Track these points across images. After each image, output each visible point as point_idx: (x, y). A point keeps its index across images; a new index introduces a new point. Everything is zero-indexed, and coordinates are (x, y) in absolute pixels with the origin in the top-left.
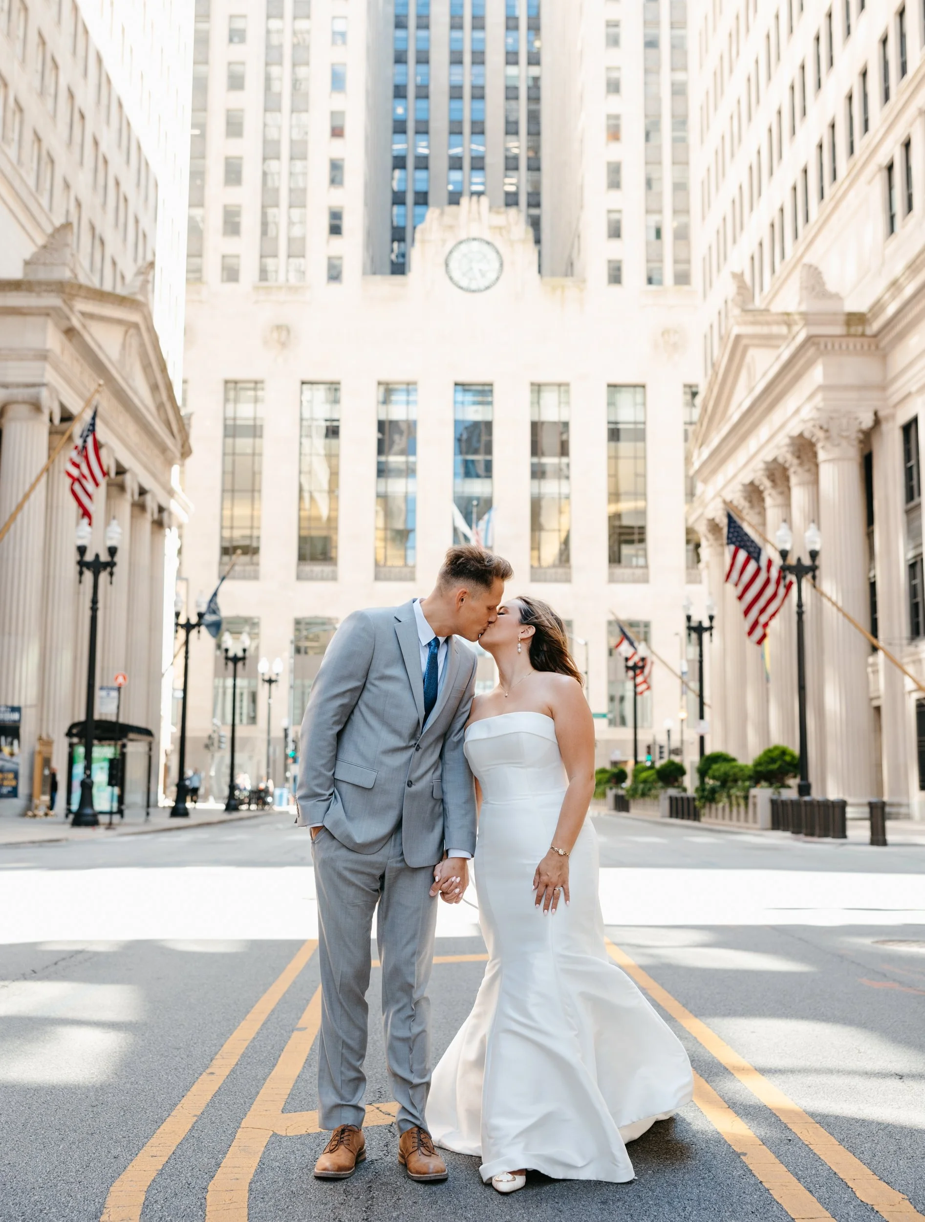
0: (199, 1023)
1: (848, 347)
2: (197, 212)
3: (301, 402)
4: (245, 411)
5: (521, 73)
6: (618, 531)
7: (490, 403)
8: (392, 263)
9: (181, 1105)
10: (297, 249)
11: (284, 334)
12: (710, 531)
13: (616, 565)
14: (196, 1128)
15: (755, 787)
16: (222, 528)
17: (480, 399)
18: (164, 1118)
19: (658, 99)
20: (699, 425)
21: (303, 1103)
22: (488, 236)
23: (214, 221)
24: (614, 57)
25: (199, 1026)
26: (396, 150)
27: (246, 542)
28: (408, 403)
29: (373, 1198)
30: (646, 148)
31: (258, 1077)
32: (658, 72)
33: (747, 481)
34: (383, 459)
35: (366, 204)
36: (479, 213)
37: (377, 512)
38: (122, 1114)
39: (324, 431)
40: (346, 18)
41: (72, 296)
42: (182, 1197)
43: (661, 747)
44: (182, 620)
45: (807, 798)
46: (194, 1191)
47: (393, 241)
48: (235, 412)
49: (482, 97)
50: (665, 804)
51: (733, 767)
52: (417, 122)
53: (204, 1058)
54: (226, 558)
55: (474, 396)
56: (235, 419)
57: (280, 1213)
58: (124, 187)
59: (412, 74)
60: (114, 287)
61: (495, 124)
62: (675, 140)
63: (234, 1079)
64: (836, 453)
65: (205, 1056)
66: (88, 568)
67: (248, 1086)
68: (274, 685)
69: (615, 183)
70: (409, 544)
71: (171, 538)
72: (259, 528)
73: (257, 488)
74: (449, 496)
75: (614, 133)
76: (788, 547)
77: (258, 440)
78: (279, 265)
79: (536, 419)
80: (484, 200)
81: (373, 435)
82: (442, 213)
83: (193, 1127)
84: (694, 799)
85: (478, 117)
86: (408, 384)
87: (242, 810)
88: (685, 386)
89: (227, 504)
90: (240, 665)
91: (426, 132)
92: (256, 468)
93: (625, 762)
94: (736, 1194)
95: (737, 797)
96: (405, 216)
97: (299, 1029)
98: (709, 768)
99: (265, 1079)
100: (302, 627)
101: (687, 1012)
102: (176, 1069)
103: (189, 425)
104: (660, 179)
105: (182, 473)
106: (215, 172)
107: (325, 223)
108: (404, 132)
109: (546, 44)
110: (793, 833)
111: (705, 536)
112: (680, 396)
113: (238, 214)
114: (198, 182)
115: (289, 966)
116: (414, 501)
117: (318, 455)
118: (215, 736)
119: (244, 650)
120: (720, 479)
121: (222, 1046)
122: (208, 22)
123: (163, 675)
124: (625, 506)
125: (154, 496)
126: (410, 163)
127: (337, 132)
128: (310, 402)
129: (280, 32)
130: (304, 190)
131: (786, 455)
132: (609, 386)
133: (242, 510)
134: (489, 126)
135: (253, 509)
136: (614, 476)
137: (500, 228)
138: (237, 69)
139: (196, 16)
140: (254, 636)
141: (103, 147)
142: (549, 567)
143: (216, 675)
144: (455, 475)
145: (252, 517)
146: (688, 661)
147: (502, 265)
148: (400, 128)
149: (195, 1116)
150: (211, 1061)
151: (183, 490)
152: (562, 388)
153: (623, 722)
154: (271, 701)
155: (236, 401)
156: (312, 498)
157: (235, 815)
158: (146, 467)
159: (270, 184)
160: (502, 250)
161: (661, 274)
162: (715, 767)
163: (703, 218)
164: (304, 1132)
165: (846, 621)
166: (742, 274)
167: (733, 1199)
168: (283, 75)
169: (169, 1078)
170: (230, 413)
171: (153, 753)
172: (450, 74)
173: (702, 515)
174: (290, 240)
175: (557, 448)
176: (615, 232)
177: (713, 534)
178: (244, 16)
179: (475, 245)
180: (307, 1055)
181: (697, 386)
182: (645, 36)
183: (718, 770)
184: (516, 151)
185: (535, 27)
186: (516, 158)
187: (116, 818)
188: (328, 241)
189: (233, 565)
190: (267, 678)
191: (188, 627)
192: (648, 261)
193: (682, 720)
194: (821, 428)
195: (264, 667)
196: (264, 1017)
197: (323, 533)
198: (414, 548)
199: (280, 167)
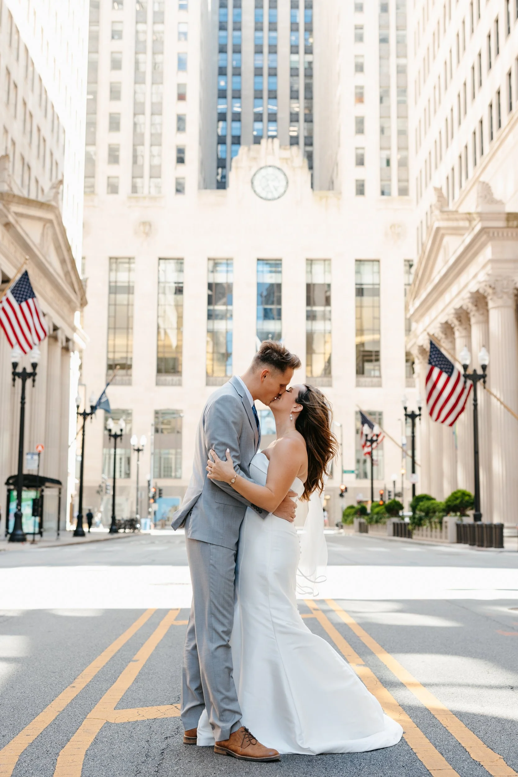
0: (71, 657)
1: (507, 235)
2: (91, 149)
3: (159, 271)
4: (122, 277)
5: (300, 59)
6: (362, 354)
7: (280, 272)
8: (218, 181)
9: (51, 705)
10: (156, 173)
11: (147, 227)
12: (420, 353)
13: (361, 375)
14: (58, 719)
15: (446, 516)
16: (108, 352)
17: (273, 269)
18: (38, 713)
19: (388, 76)
20: (413, 286)
21: (129, 704)
22: (278, 164)
23: (102, 155)
24: (359, 48)
25: (70, 659)
26: (221, 109)
27: (123, 362)
28: (227, 271)
29: (163, 759)
30: (380, 107)
31: (103, 689)
32: (388, 58)
33: (443, 321)
34: (211, 307)
35: (200, 144)
36: (273, 149)
37: (207, 342)
38: (12, 710)
39: (174, 291)
40: (187, 23)
41: (9, 202)
42: (42, 759)
43: (389, 492)
44: (81, 411)
45: (479, 523)
46: (50, 755)
47: (218, 167)
48: (116, 278)
49: (275, 75)
50: (390, 528)
51: (433, 504)
52: (234, 91)
53: (70, 678)
54: (111, 372)
55: (271, 267)
56: (116, 282)
57: (103, 768)
58: (43, 132)
59: (230, 59)
60: (37, 196)
61: (283, 92)
62: (399, 102)
63: (87, 690)
64: (500, 302)
65: (71, 677)
66: (19, 377)
67: (95, 694)
68: (141, 453)
69: (360, 130)
70: (228, 363)
71: (74, 358)
72: (131, 352)
73: (130, 326)
74: (254, 332)
75: (360, 98)
76: (467, 362)
77: (131, 296)
78: (145, 183)
79: (309, 282)
80: (276, 141)
81: (205, 292)
82: (249, 150)
83: (56, 718)
84: (408, 524)
85: (273, 88)
86: (227, 259)
87: (120, 533)
88: (405, 261)
89: (111, 337)
90: (118, 440)
91: (239, 98)
92: (130, 314)
93: (367, 502)
94: (394, 756)
95: (435, 523)
96: (226, 152)
97: (135, 661)
98: (418, 505)
99: (106, 690)
100: (160, 415)
101: (383, 650)
102: (51, 684)
103: (86, 286)
104: (389, 127)
105: (82, 316)
106: (103, 123)
107: (173, 156)
108: (225, 97)
109: (316, 40)
110: (470, 545)
111: (417, 357)
112: (402, 267)
113: (117, 150)
114: (92, 129)
115: (135, 624)
116: (231, 335)
117: (170, 305)
118: (104, 485)
119: (121, 430)
120: (427, 320)
121: (83, 671)
122: (98, 26)
123: (69, 446)
124: (367, 338)
125: (63, 331)
126: (229, 117)
127: (181, 97)
128: (164, 271)
129: (145, 32)
130: (160, 135)
131: (468, 305)
132: (357, 261)
133: (120, 341)
134: (280, 94)
135: (128, 339)
136: (359, 318)
137: (286, 159)
138: (117, 56)
139: (90, 22)
140: (128, 422)
141: (30, 106)
142: (318, 377)
143: (104, 446)
144: (258, 318)
145: (127, 346)
146: (407, 437)
147: (287, 183)
148: (222, 94)
149: (59, 711)
150: (75, 679)
151: (83, 328)
152: (327, 262)
153: (365, 476)
154: (139, 463)
155: (117, 271)
156: (165, 333)
157: (115, 535)
158: (58, 313)
159: (138, 130)
160: (287, 173)
161: (390, 188)
162: (421, 504)
163: (417, 152)
164: (126, 721)
165: (506, 410)
166: (441, 189)
167: (392, 759)
168: (146, 60)
169: (46, 690)
170: (113, 279)
171: (62, 496)
172: (255, 60)
173: (415, 343)
174: (151, 167)
175: (323, 300)
176: (360, 162)
177: (422, 355)
178: (121, 22)
179: (270, 170)
180: (136, 676)
181: (412, 261)
182: (380, 35)
183: (423, 505)
184: (297, 110)
185: (309, 29)
186: (297, 114)
187: (37, 537)
188: (176, 168)
189: (115, 376)
190: (136, 448)
191: (85, 415)
192: (381, 180)
193: (403, 475)
194: (490, 287)
195: (134, 441)
196: (112, 654)
197: (173, 355)
198: (231, 365)
199: (145, 120)
